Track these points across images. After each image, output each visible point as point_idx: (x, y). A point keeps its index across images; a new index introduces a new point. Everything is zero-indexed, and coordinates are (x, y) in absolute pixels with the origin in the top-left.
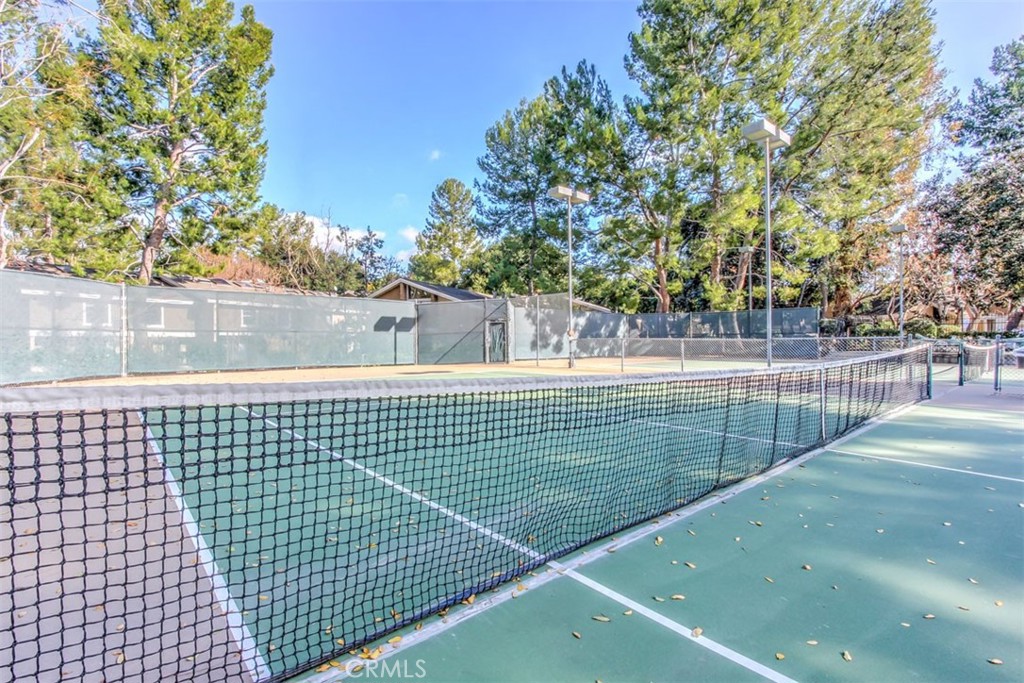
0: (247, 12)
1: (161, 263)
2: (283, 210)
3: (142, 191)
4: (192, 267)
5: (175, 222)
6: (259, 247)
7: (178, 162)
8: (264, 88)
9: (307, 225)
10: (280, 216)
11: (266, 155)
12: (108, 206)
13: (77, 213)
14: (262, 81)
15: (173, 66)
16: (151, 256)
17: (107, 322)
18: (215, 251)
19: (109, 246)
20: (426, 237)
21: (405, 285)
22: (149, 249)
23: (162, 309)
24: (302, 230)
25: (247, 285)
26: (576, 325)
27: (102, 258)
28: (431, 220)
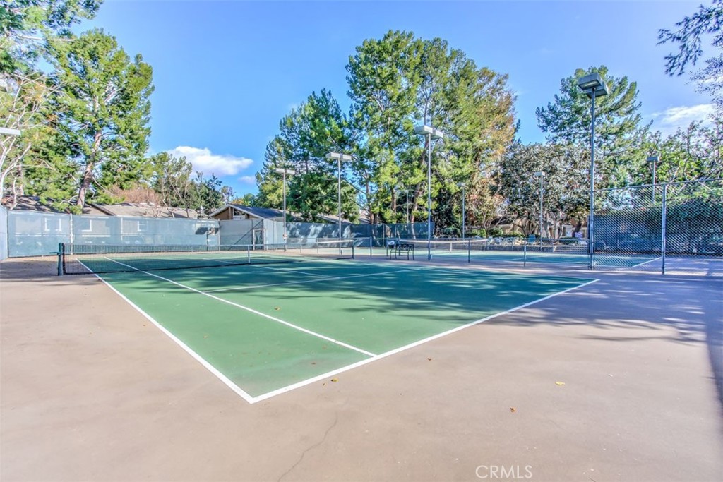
0: (138, 58)
1: (89, 196)
2: (171, 155)
3: (78, 154)
4: (106, 200)
5: (97, 173)
6: (155, 179)
7: (99, 141)
8: (149, 98)
9: (188, 164)
10: (170, 159)
11: (150, 136)
12: (60, 167)
13: (42, 171)
14: (148, 94)
15: (96, 92)
16: (83, 192)
17: (58, 228)
18: (122, 188)
19: (60, 188)
20: (263, 174)
21: (232, 208)
22: (83, 189)
23: (91, 221)
24: (184, 168)
25: (143, 206)
26: (315, 231)
27: (56, 194)
28: (266, 163)
